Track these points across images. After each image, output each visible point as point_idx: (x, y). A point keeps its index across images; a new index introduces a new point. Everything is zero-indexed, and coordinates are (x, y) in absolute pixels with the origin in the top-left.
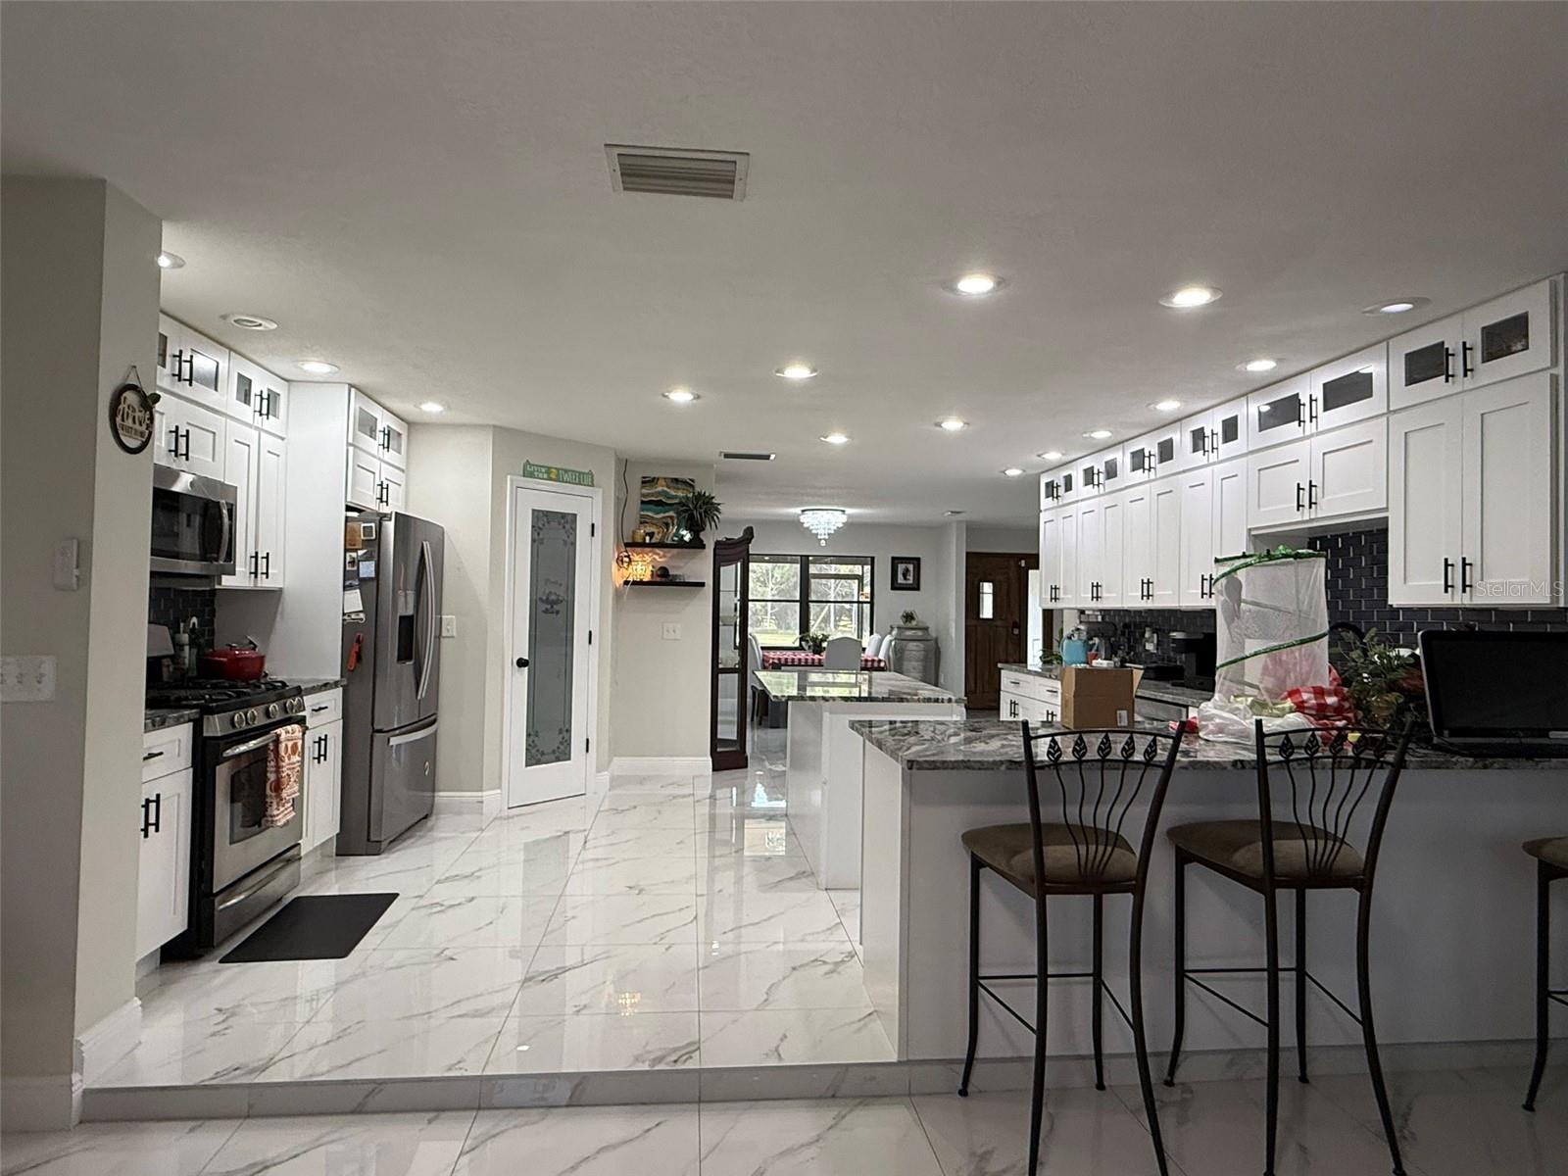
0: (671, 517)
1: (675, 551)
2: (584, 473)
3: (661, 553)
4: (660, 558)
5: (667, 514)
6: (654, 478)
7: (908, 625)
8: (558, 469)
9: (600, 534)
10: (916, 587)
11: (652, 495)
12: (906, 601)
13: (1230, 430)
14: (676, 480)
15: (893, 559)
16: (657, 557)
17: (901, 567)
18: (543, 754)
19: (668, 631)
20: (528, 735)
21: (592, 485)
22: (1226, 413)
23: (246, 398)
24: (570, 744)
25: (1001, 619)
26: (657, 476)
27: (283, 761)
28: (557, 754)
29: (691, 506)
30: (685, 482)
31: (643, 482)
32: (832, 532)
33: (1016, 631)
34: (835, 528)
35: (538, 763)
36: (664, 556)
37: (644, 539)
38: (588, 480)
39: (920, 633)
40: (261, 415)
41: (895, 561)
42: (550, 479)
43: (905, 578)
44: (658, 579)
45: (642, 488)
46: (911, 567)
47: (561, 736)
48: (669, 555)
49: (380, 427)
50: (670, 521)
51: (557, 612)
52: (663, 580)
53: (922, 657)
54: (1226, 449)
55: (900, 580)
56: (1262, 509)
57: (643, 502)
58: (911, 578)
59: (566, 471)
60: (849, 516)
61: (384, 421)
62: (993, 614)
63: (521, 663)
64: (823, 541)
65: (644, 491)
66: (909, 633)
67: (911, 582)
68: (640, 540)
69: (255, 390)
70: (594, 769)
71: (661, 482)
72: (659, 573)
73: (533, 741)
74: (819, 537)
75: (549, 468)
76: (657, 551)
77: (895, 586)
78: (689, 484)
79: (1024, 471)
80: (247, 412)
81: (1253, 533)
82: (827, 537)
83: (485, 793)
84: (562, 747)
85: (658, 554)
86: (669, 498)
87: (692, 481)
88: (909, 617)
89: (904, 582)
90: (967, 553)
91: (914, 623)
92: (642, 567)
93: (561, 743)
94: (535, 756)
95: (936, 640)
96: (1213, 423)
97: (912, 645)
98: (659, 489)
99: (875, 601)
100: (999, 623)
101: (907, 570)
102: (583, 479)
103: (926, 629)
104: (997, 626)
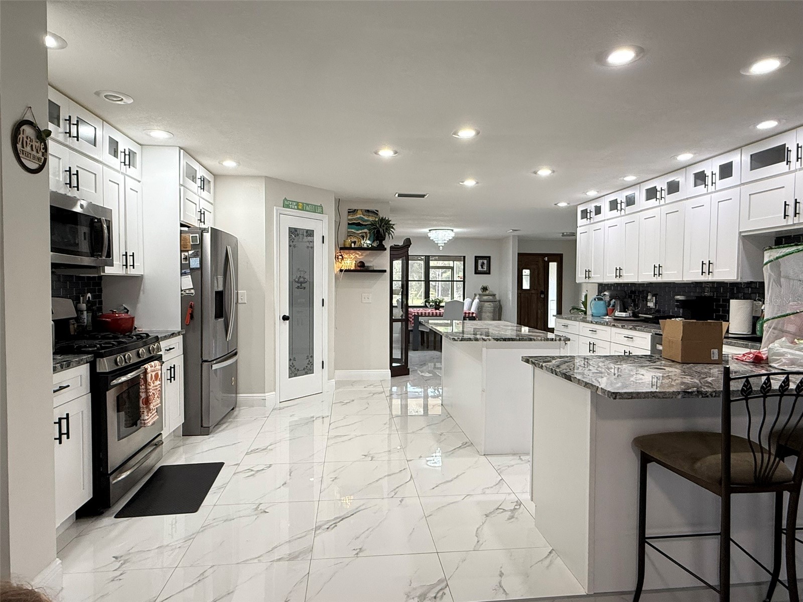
0: (366, 233)
1: (368, 252)
2: (317, 206)
3: (360, 253)
4: (359, 256)
5: (363, 231)
6: (355, 210)
7: (484, 293)
8: (303, 203)
9: (327, 242)
10: (488, 272)
11: (355, 219)
12: (483, 280)
13: (726, 171)
14: (368, 211)
15: (476, 257)
16: (358, 256)
17: (480, 262)
18: (298, 370)
19: (365, 298)
20: (290, 360)
21: (323, 214)
22: (724, 160)
23: (115, 152)
24: (313, 364)
25: (534, 289)
26: (356, 208)
27: (150, 386)
28: (306, 370)
29: (378, 225)
30: (373, 212)
31: (349, 212)
32: (446, 242)
33: (542, 296)
34: (448, 240)
35: (296, 375)
36: (362, 255)
37: (351, 245)
38: (319, 210)
39: (491, 297)
40: (125, 165)
41: (477, 258)
42: (298, 209)
43: (482, 268)
44: (359, 268)
45: (349, 215)
46: (485, 262)
47: (308, 360)
48: (364, 254)
49: (198, 176)
50: (365, 235)
51: (305, 288)
52: (362, 268)
53: (492, 311)
54: (721, 183)
55: (480, 268)
56: (751, 220)
57: (349, 224)
58: (486, 268)
59: (308, 205)
60: (456, 233)
61: (201, 172)
62: (530, 287)
63: (285, 318)
64: (441, 247)
65: (350, 217)
66: (485, 298)
67: (485, 270)
68: (348, 246)
69: (121, 148)
70: (327, 378)
71: (359, 212)
72: (359, 265)
73: (293, 364)
74: (439, 245)
75: (298, 203)
76: (358, 252)
77: (477, 272)
78: (375, 213)
79: (568, 204)
80: (115, 162)
81: (743, 234)
82: (443, 245)
83: (266, 394)
84: (309, 366)
85: (358, 254)
86: (364, 221)
87: (377, 211)
88: (485, 289)
89: (482, 270)
90: (518, 253)
91: (487, 292)
92: (350, 262)
93: (308, 364)
94: (294, 371)
95: (499, 301)
96: (712, 168)
97: (487, 304)
98: (358, 216)
99: (466, 280)
100: (533, 292)
101: (483, 263)
102: (317, 209)
103: (494, 295)
104: (532, 293)
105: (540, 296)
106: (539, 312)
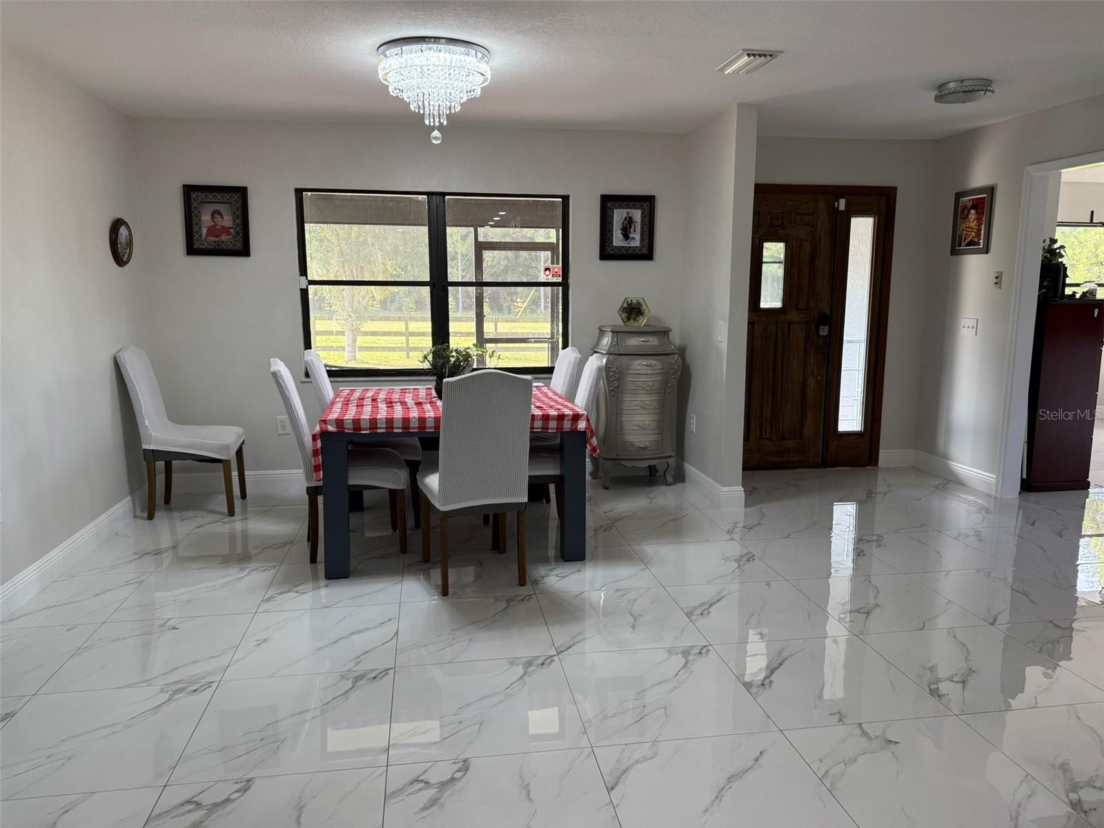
7: (633, 325)
10: (645, 253)
12: (629, 279)
15: (604, 199)
17: (619, 216)
25: (797, 309)
33: (824, 331)
34: (463, 99)
39: (653, 341)
41: (608, 202)
43: (626, 237)
46: (637, 215)
55: (618, 240)
58: (637, 236)
62: (784, 301)
64: (436, 133)
66: (634, 342)
67: (637, 243)
74: (425, 123)
77: (608, 253)
82: (444, 123)
88: (633, 310)
89: (624, 244)
91: (643, 321)
95: (682, 352)
97: (639, 365)
99: (571, 280)
100: (794, 316)
101: (629, 221)
103: (664, 333)
104: (790, 323)
105: (817, 330)
106: (811, 382)
